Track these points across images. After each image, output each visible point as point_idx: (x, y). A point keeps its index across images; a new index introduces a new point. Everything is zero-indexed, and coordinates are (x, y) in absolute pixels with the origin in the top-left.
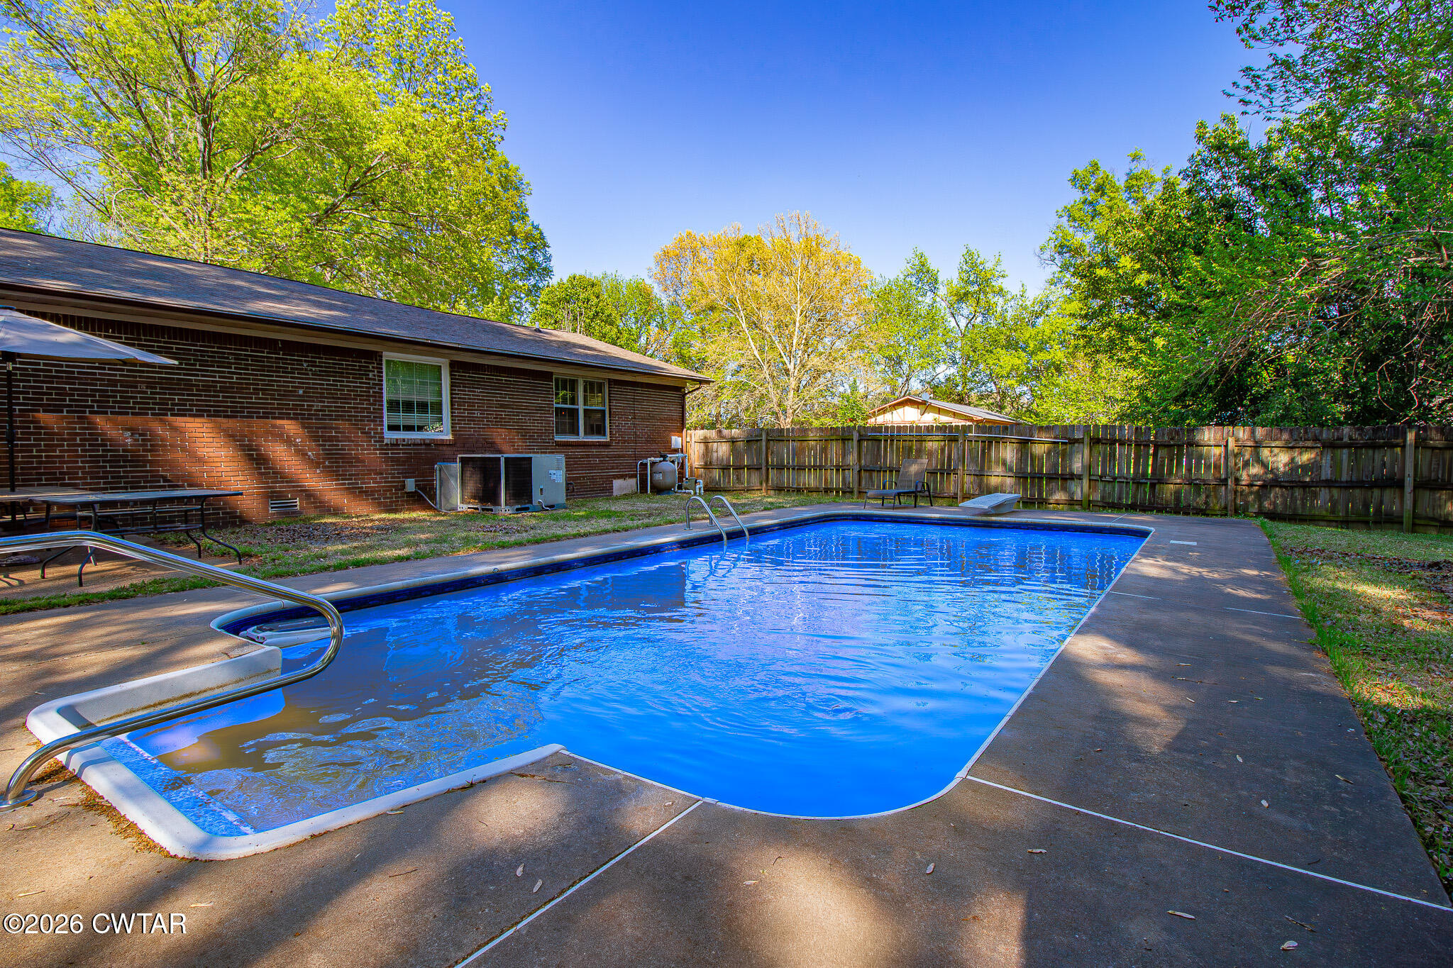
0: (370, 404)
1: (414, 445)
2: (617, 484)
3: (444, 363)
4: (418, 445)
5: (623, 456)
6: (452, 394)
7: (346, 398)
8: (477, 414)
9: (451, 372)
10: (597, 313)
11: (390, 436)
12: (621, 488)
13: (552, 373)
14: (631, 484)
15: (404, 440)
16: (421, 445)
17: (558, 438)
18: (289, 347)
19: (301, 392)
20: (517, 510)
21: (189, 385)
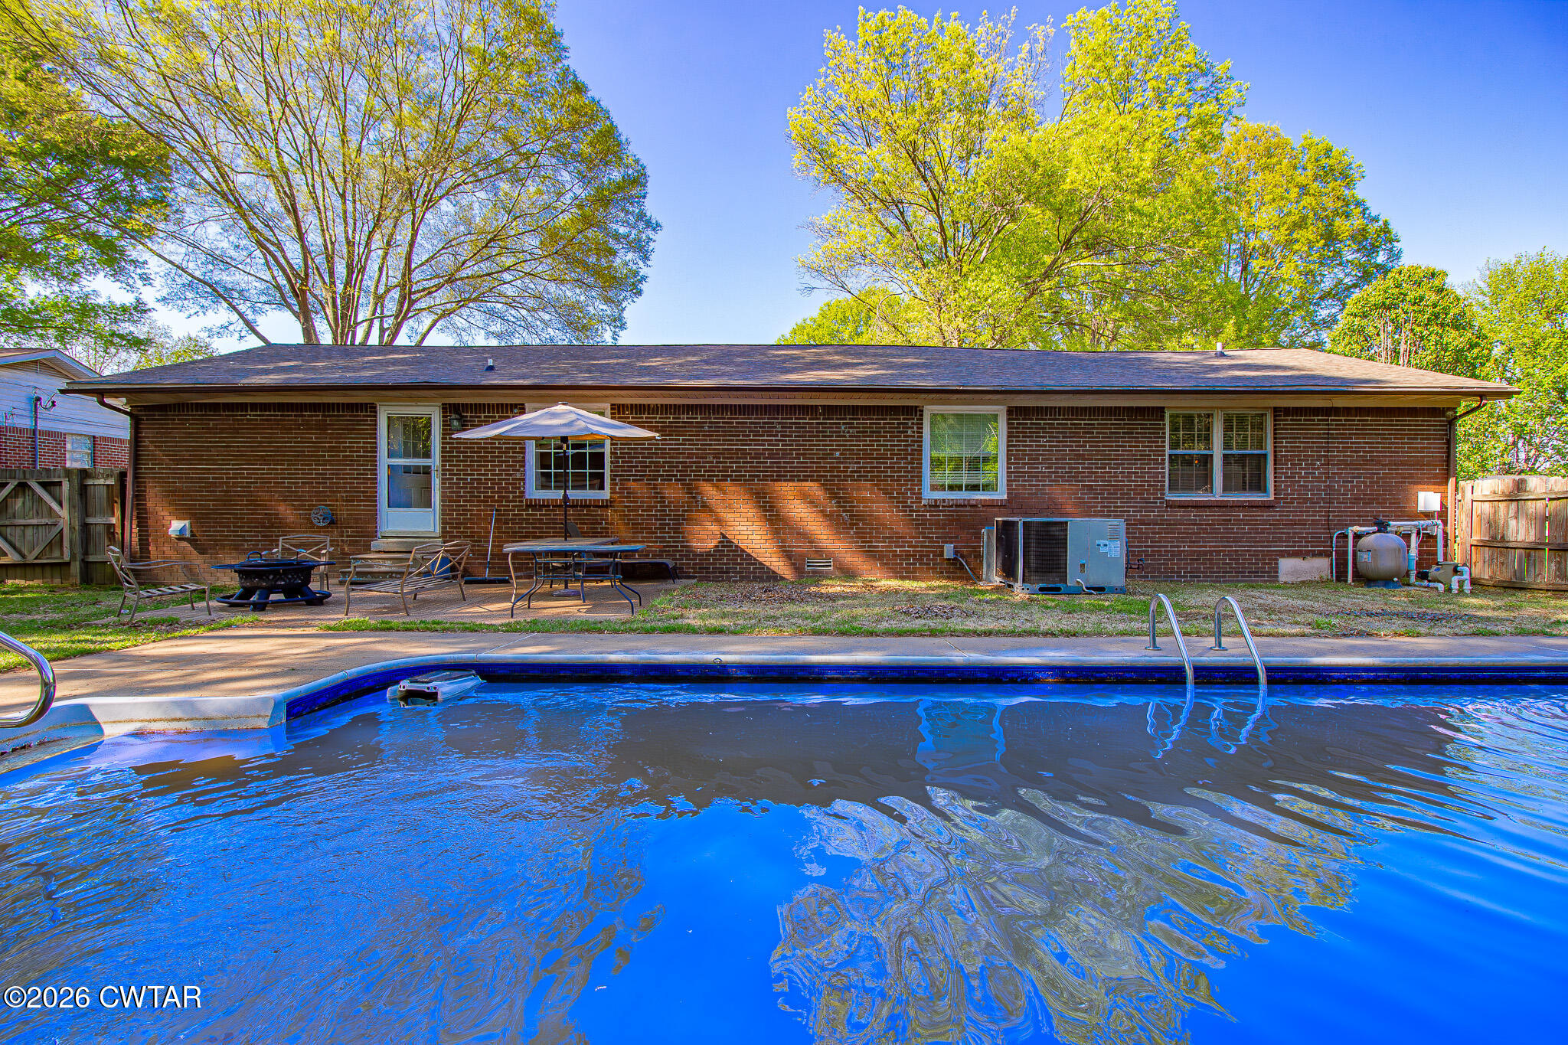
0: (909, 463)
1: (956, 506)
2: (1288, 567)
3: (1001, 411)
4: (961, 506)
5: (1303, 523)
6: (1008, 446)
7: (882, 458)
8: (1042, 468)
9: (1008, 419)
10: (1437, 317)
11: (929, 495)
12: (1295, 572)
13: (1162, 410)
14: (1320, 566)
15: (944, 501)
16: (965, 506)
17: (1171, 497)
18: (830, 410)
19: (838, 454)
20: (1041, 589)
21: (744, 453)
